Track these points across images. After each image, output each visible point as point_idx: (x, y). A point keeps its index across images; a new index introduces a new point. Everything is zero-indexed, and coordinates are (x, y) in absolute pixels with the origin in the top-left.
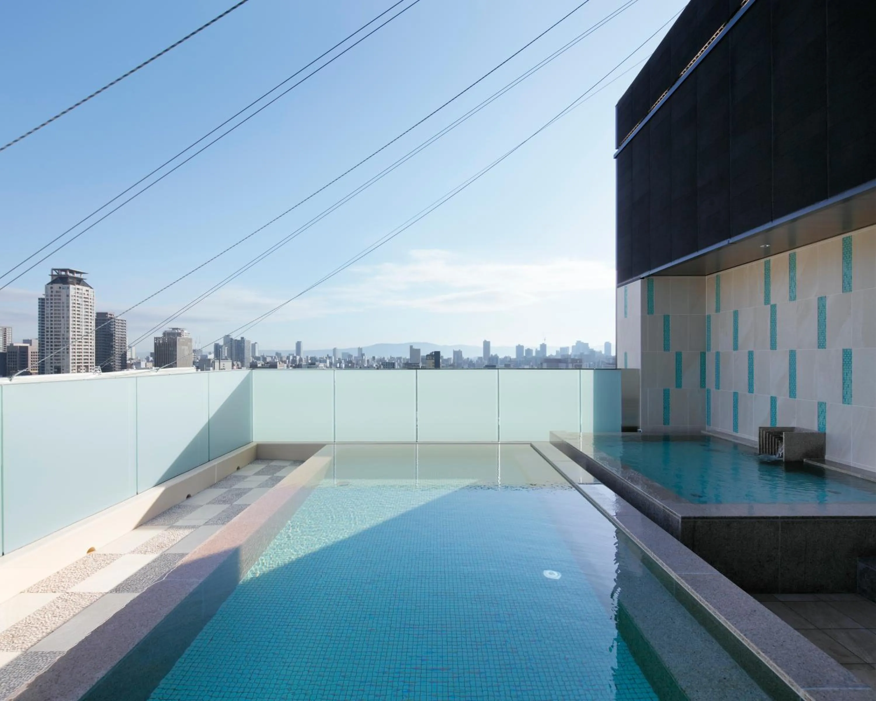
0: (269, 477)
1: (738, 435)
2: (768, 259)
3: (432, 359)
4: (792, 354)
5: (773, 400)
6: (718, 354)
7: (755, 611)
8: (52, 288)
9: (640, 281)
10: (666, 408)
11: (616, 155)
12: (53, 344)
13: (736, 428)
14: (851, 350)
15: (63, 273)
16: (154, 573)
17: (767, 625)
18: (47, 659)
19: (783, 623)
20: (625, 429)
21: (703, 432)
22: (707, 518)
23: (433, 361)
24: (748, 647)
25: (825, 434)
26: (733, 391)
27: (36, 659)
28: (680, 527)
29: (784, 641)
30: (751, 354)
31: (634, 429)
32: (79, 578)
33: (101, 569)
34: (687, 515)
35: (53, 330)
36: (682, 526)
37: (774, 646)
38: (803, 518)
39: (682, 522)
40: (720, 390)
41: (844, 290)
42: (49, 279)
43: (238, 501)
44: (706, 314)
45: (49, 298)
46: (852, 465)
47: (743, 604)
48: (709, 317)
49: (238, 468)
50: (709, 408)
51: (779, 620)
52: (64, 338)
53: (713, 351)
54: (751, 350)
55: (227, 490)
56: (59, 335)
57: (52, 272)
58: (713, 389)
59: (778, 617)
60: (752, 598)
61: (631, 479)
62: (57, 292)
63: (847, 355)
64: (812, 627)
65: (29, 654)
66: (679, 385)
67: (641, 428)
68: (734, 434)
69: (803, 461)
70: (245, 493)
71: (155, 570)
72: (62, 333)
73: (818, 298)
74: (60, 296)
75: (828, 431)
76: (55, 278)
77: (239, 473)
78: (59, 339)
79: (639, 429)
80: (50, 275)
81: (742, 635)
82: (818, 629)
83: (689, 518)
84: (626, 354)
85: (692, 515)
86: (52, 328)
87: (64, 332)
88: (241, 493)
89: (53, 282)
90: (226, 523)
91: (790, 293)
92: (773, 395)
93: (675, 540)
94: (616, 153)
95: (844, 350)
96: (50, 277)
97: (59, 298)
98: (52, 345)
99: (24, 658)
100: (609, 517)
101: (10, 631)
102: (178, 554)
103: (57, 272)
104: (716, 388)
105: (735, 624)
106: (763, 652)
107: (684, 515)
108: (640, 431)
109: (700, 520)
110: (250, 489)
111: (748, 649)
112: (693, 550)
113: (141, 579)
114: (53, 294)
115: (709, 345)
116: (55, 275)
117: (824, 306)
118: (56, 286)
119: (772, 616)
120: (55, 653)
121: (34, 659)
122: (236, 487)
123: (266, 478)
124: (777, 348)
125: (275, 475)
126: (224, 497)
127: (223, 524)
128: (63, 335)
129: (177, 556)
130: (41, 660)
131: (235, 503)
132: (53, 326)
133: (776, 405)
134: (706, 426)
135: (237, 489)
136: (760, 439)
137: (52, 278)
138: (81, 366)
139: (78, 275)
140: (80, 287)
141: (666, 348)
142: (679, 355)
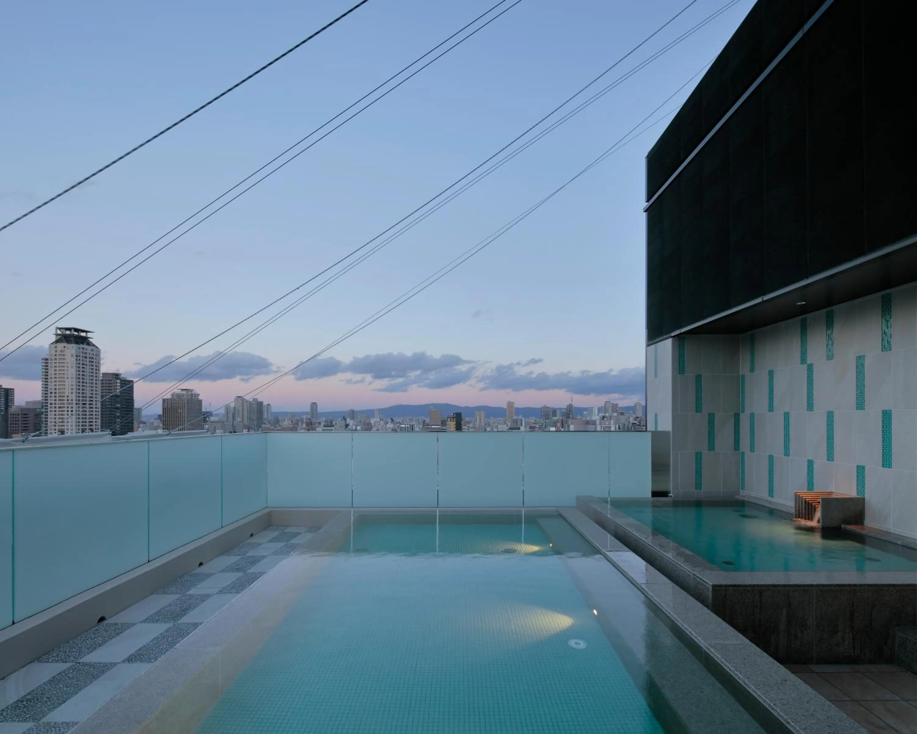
0: (284, 544)
1: (774, 500)
2: (804, 316)
3: (453, 421)
4: (830, 416)
5: (810, 463)
6: (752, 415)
7: (786, 681)
8: (56, 347)
9: (670, 340)
10: (698, 472)
11: (646, 208)
12: (57, 406)
13: (771, 492)
14: (891, 411)
15: (68, 332)
16: (167, 643)
17: (797, 694)
18: (60, 730)
19: (814, 692)
20: (655, 494)
21: (737, 497)
22: (738, 586)
23: (455, 423)
24: (778, 717)
25: (864, 499)
26: (768, 454)
27: (49, 729)
28: (711, 595)
29: (814, 711)
30: (787, 415)
31: (665, 494)
32: (90, 648)
33: (112, 638)
34: (718, 583)
35: (57, 391)
36: (713, 595)
37: (804, 716)
38: (839, 585)
39: (713, 590)
40: (754, 453)
41: (884, 349)
42: (54, 339)
43: (252, 569)
44: (741, 374)
45: (53, 358)
46: (892, 531)
47: (773, 674)
48: (743, 376)
49: (252, 535)
50: (743, 472)
51: (810, 690)
52: (68, 400)
53: (747, 412)
54: (787, 411)
55: (240, 557)
56: (63, 396)
57: (56, 331)
58: (747, 452)
59: (809, 687)
60: (783, 667)
61: (662, 547)
62: (61, 351)
63: (887, 415)
64: (847, 699)
65: (42, 725)
66: (711, 447)
67: (671, 492)
68: (770, 499)
69: (840, 527)
70: (259, 561)
71: (168, 640)
72: (67, 394)
73: (857, 357)
74: (64, 355)
75: (867, 497)
76: (59, 337)
77: (253, 540)
78: (63, 400)
79: (670, 493)
80: (54, 334)
81: (771, 704)
82: (854, 701)
83: (720, 586)
84: (656, 415)
85: (723, 582)
86: (55, 389)
87: (69, 393)
88: (254, 561)
89: (57, 341)
90: (239, 591)
91: (827, 351)
92: (810, 458)
93: (705, 608)
94: (646, 207)
95: (883, 411)
96: (54, 336)
97: (63, 357)
98: (55, 407)
99: (36, 728)
100: (637, 585)
101: (21, 702)
102: (191, 624)
103: (61, 331)
104: (751, 451)
105: (765, 694)
106: (793, 722)
107: (715, 583)
108: (671, 496)
109: (732, 588)
110: (264, 557)
111: (778, 719)
112: (724, 620)
113: (154, 648)
114: (57, 354)
115: (743, 407)
116: (59, 335)
117: (863, 365)
118: (60, 346)
119: (804, 687)
120: (68, 724)
121: (47, 729)
122: (250, 554)
123: (280, 545)
124: (814, 409)
125: (290, 542)
126: (237, 565)
127: (237, 593)
128: (68, 396)
129: (190, 625)
130: (54, 731)
131: (249, 571)
132: (57, 387)
133: (813, 469)
134: (741, 491)
135: (250, 557)
136: (796, 504)
137: (56, 337)
138: (86, 429)
139: (83, 334)
140: (85, 346)
141: (698, 409)
142: (711, 417)
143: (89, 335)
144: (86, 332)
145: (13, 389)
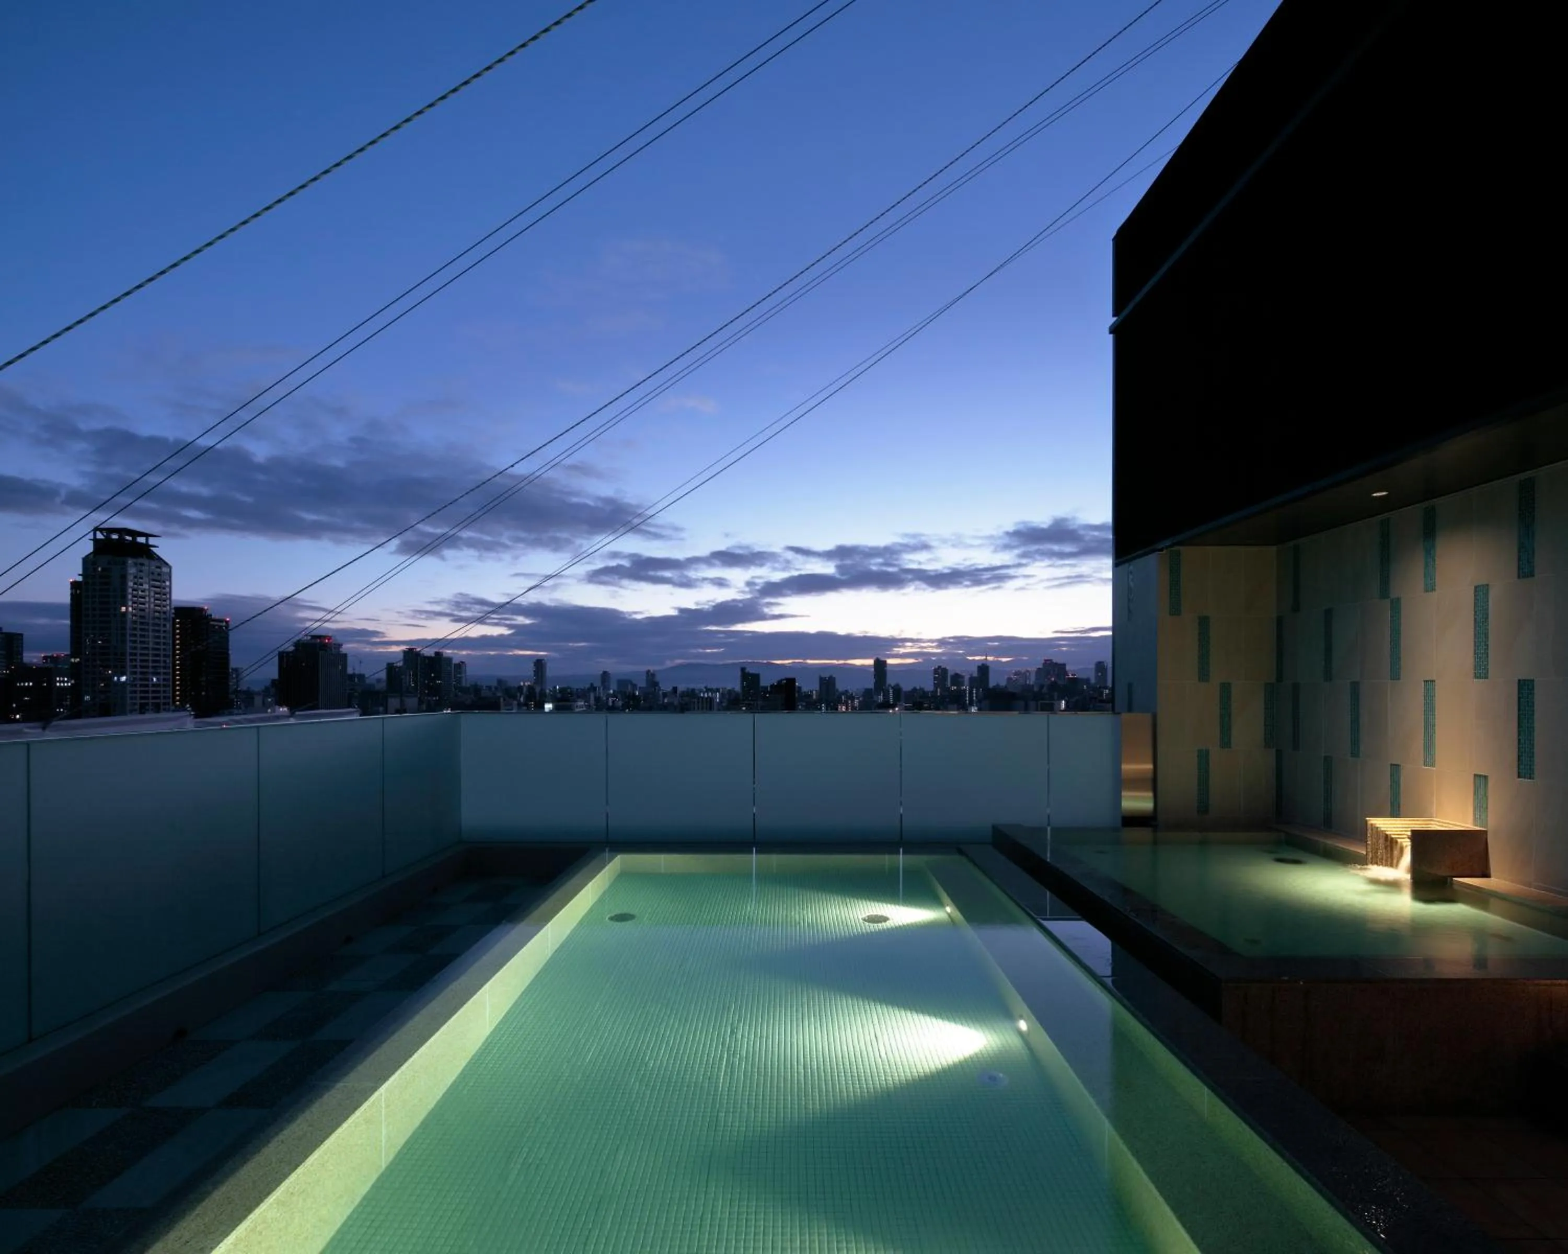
0: (490, 904)
2: (1386, 516)
3: (781, 692)
4: (1429, 687)
5: (1394, 770)
6: (1296, 687)
8: (94, 563)
9: (1155, 555)
10: (1203, 783)
11: (1112, 328)
12: (97, 664)
13: (1327, 820)
14: (1532, 681)
15: (115, 536)
16: (293, 1075)
20: (1128, 821)
23: (784, 696)
25: (1486, 833)
26: (1322, 754)
30: (1355, 687)
31: (1145, 822)
32: (160, 1083)
33: (198, 1066)
38: (1439, 981)
40: (1299, 751)
41: (1521, 573)
42: (90, 547)
43: (436, 947)
44: (1275, 616)
45: (90, 581)
48: (1280, 619)
49: (435, 890)
50: (1280, 784)
52: (116, 654)
53: (1287, 681)
54: (1355, 680)
55: (415, 927)
56: (107, 648)
57: (95, 535)
58: (1287, 751)
61: (1138, 913)
62: (104, 569)
63: (1526, 689)
64: (1452, 1174)
66: (1225, 742)
67: (1156, 819)
68: (1326, 831)
70: (448, 935)
71: (293, 1069)
72: (114, 643)
73: (1476, 588)
74: (109, 577)
76: (100, 544)
77: (437, 898)
78: (107, 654)
79: (1154, 820)
80: (91, 540)
82: (1465, 1178)
83: (1237, 981)
84: (1130, 686)
86: (94, 635)
87: (117, 641)
88: (440, 934)
89: (96, 553)
90: (415, 986)
91: (1425, 577)
92: (1395, 762)
93: (1211, 1020)
94: (1113, 324)
95: (1520, 681)
96: (92, 543)
97: (108, 580)
98: (94, 667)
100: (1094, 979)
102: (333, 1042)
103: (103, 534)
104: (1294, 748)
108: (1156, 826)
109: (1257, 985)
110: (458, 927)
112: (1243, 1039)
113: (270, 1083)
114: (97, 574)
115: (1281, 672)
116: (100, 540)
117: (1485, 604)
118: (103, 560)
122: (432, 923)
123: (485, 907)
124: (1402, 677)
125: (500, 902)
126: (411, 941)
127: (411, 988)
129: (331, 1044)
131: (431, 952)
132: (97, 632)
133: (1399, 779)
135: (433, 927)
136: (1369, 840)
137: (96, 545)
138: (147, 704)
139: (141, 540)
140: (144, 560)
141: (1204, 675)
142: (1225, 689)
143: (152, 541)
144: (147, 536)
145: (21, 635)
